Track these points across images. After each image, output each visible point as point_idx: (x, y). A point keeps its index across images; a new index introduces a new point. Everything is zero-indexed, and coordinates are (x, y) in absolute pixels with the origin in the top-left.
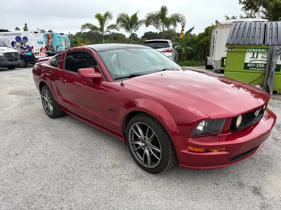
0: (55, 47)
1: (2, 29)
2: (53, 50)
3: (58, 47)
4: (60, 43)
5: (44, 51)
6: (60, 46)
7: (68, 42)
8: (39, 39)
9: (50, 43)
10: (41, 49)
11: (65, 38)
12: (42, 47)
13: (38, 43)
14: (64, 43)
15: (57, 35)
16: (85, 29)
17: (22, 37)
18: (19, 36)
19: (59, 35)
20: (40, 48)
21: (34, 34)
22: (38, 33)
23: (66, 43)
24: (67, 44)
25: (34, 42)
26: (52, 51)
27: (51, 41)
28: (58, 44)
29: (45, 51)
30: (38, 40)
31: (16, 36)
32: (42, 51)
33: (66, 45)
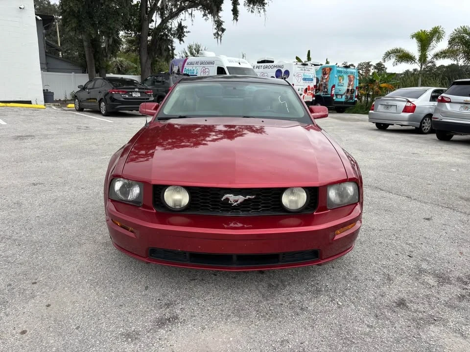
0: (329, 87)
1: (266, 59)
2: (326, 92)
3: (334, 86)
4: (340, 80)
5: (310, 91)
6: (339, 85)
7: (355, 80)
8: (307, 74)
9: (324, 81)
10: (306, 89)
11: (352, 73)
12: (309, 86)
13: (305, 79)
14: (348, 81)
15: (338, 69)
16: (390, 59)
17: (283, 71)
18: (281, 69)
19: (340, 69)
20: (305, 87)
21: (301, 66)
22: (307, 64)
23: (350, 81)
24: (352, 84)
25: (297, 78)
26: (324, 92)
27: (326, 77)
28: (336, 82)
29: (312, 92)
30: (304, 75)
31: (277, 69)
32: (308, 92)
33: (349, 85)
